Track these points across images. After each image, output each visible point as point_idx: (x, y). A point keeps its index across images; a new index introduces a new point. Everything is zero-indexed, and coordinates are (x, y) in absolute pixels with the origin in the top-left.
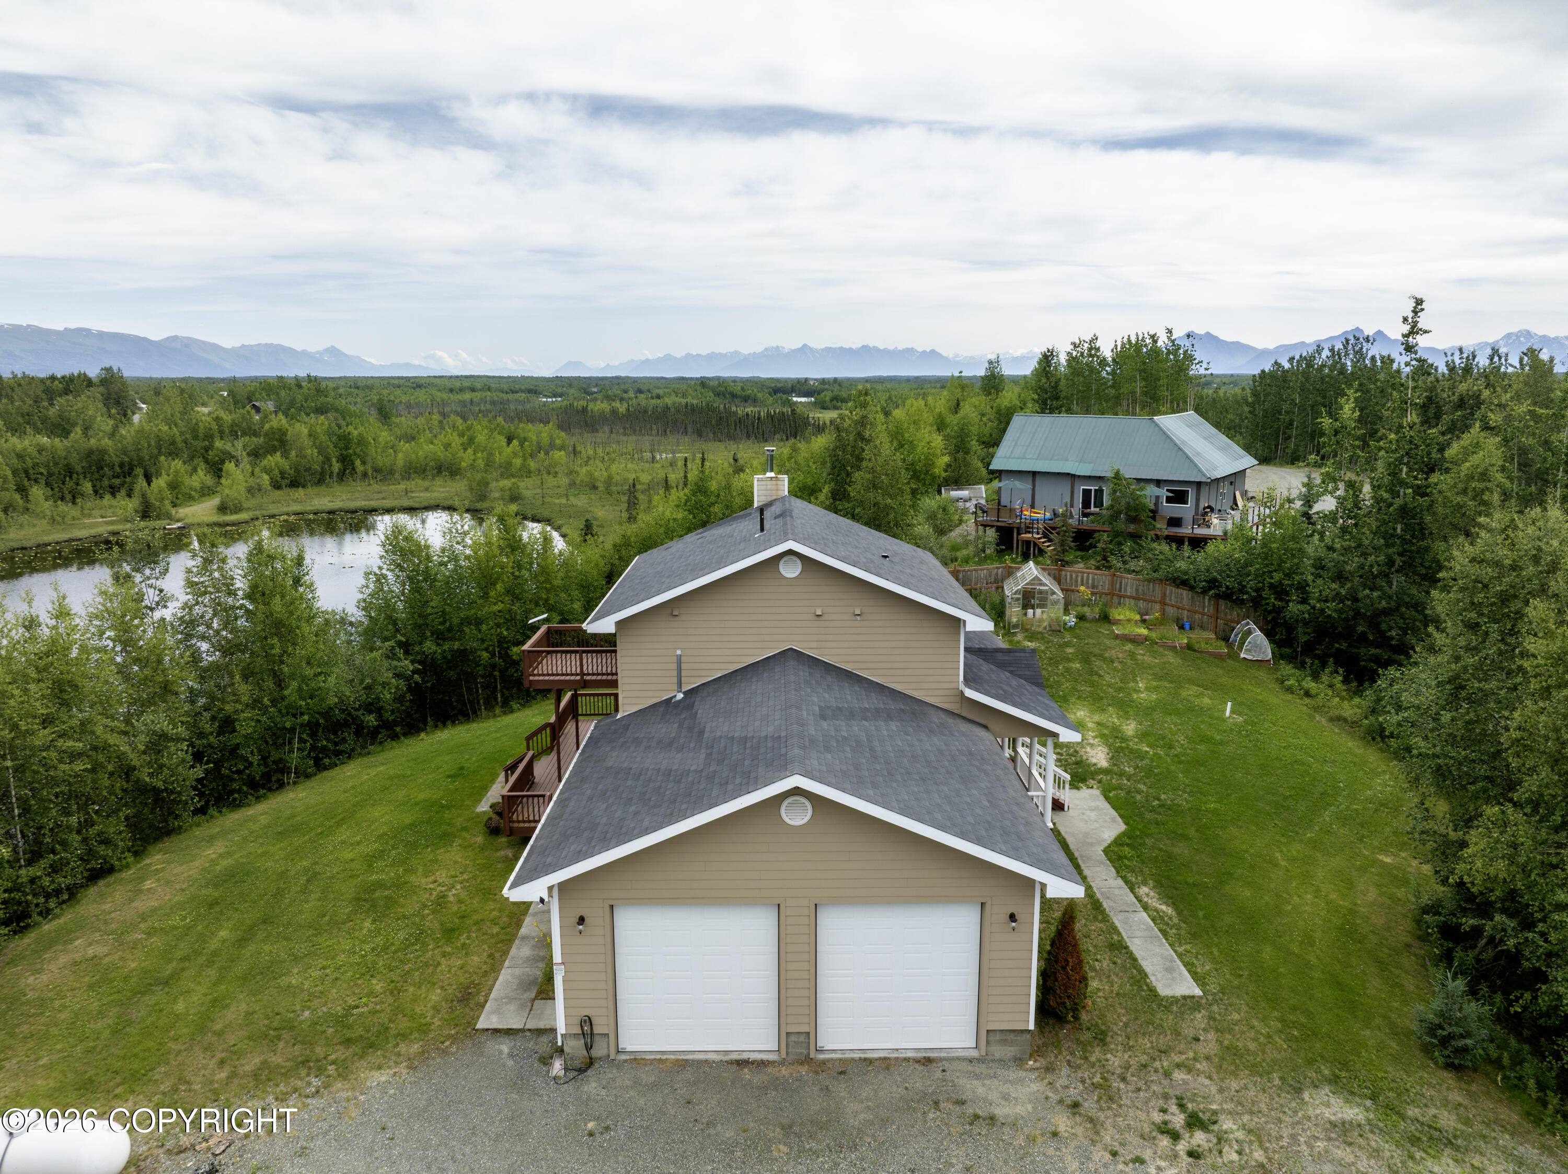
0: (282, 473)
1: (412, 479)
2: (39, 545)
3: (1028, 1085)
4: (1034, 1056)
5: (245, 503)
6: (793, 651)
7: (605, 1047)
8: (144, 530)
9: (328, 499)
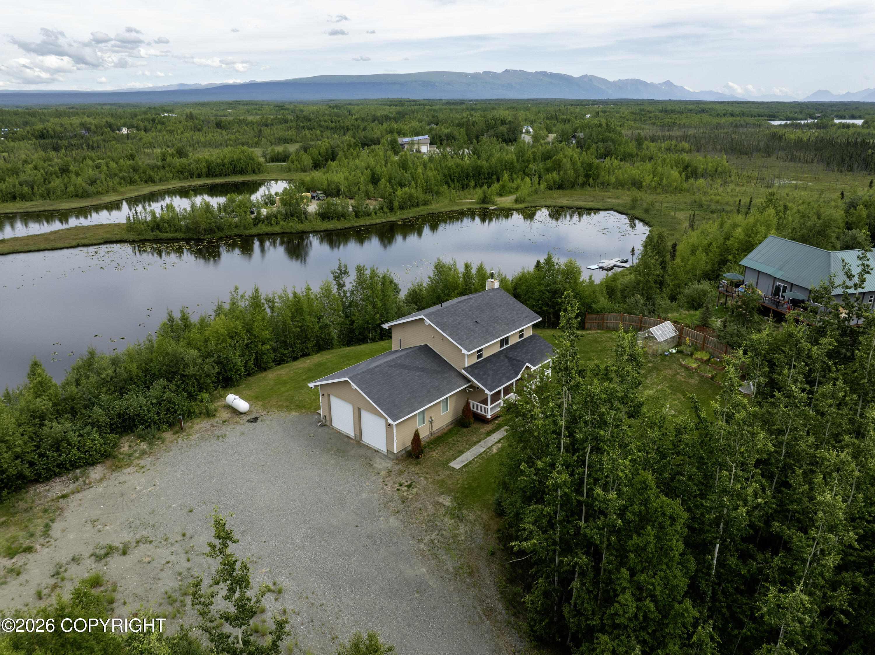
0: (555, 182)
1: (618, 189)
2: (439, 213)
3: (389, 464)
4: (397, 460)
5: (527, 199)
6: (426, 345)
7: (328, 423)
8: (481, 208)
9: (567, 198)
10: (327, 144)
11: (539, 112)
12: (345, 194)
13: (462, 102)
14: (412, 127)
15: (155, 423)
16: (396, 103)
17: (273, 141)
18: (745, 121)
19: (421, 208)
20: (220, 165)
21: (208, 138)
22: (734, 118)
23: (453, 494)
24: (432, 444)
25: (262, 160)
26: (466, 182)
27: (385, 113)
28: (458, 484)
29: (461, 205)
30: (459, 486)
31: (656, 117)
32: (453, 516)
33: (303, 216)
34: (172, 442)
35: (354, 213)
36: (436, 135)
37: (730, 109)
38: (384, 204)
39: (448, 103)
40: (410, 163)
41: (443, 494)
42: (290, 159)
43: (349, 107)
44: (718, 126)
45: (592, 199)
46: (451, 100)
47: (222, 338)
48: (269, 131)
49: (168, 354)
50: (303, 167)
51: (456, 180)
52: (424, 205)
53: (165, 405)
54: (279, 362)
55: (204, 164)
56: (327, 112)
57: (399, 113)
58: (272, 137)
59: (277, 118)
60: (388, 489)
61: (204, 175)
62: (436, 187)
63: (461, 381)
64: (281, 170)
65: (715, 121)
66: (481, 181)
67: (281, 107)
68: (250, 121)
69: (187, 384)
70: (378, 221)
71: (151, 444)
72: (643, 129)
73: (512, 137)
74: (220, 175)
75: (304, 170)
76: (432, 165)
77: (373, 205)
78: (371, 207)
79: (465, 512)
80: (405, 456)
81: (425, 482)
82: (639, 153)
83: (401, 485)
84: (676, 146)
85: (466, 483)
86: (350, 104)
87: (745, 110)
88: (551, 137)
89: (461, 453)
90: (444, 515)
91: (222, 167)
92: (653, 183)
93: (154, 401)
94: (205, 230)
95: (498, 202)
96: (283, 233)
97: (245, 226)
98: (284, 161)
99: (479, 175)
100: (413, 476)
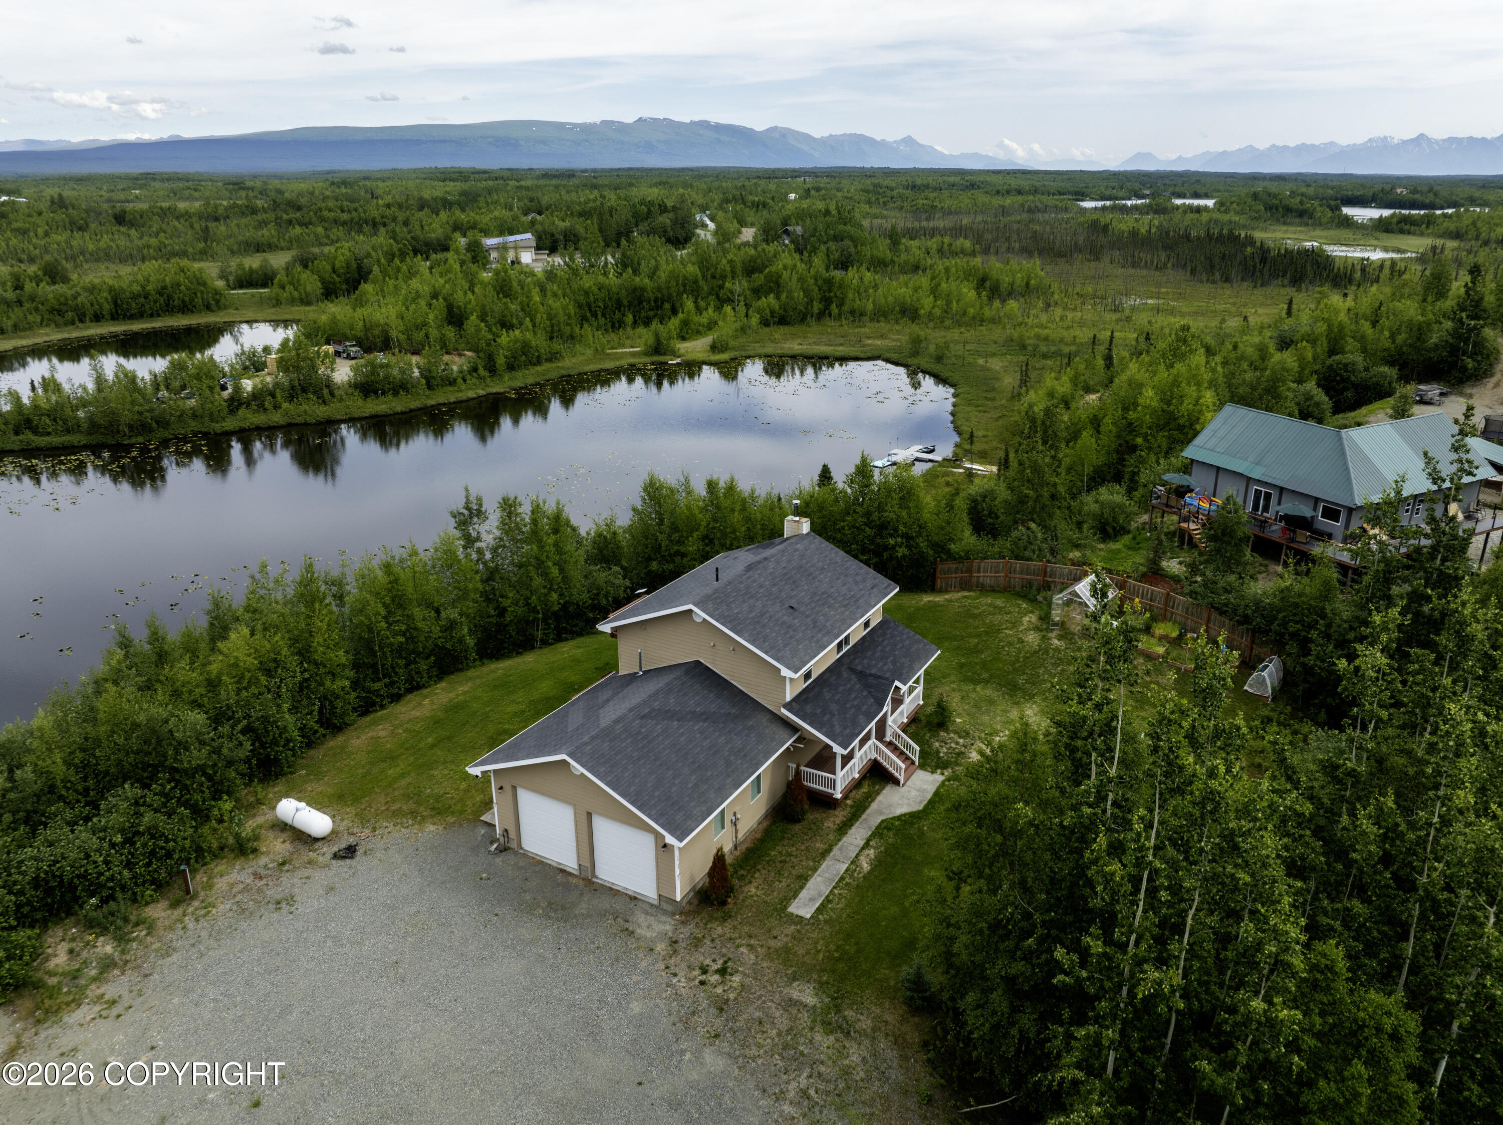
0: (773, 312)
1: (878, 321)
2: (579, 374)
3: (666, 926)
4: (681, 914)
5: (732, 343)
6: (698, 662)
7: (513, 845)
8: (652, 363)
9: (799, 341)
10: (347, 253)
11: (710, 190)
12: (400, 345)
13: (570, 174)
14: (495, 218)
15: (123, 888)
16: (453, 176)
17: (235, 248)
18: (1042, 203)
19: (546, 366)
20: (139, 295)
21: (102, 244)
22: (1025, 198)
23: (815, 976)
24: (741, 867)
25: (220, 284)
26: (618, 316)
27: (438, 193)
28: (818, 951)
29: (618, 360)
30: (821, 956)
31: (901, 196)
32: (829, 1028)
33: (326, 391)
34: (171, 928)
35: (424, 381)
36: (544, 231)
37: (1014, 183)
38: (479, 361)
39: (547, 175)
40: (515, 284)
41: (795, 979)
42: (276, 281)
43: (368, 183)
44: (1004, 211)
45: (842, 340)
46: (551, 170)
47: (248, 675)
48: (223, 228)
49: (136, 726)
50: (303, 296)
51: (599, 314)
52: (549, 360)
53: (145, 845)
54: (367, 707)
55: (105, 294)
56: (328, 193)
57: (464, 193)
58: (232, 240)
59: (235, 206)
60: (681, 982)
61: (108, 317)
62: (569, 328)
63: (782, 733)
64: (261, 302)
65: (997, 201)
66: (643, 314)
67: (237, 184)
68: (183, 211)
69: (186, 787)
70: (471, 394)
71: (122, 939)
72: (886, 217)
73: (681, 234)
74: (140, 315)
75: (305, 301)
76: (555, 288)
77: (456, 364)
78: (455, 368)
79: (849, 1013)
80: (696, 902)
81: (753, 957)
82: (896, 259)
83: (704, 972)
84: (950, 245)
85: (832, 947)
86: (366, 178)
87: (1038, 184)
88: (748, 234)
89: (803, 880)
90: (812, 1029)
91: (142, 300)
92: (936, 309)
93: (119, 838)
94: (131, 427)
95: (682, 351)
96: (290, 425)
97: (211, 414)
98: (264, 285)
99: (640, 303)
100: (723, 946)
